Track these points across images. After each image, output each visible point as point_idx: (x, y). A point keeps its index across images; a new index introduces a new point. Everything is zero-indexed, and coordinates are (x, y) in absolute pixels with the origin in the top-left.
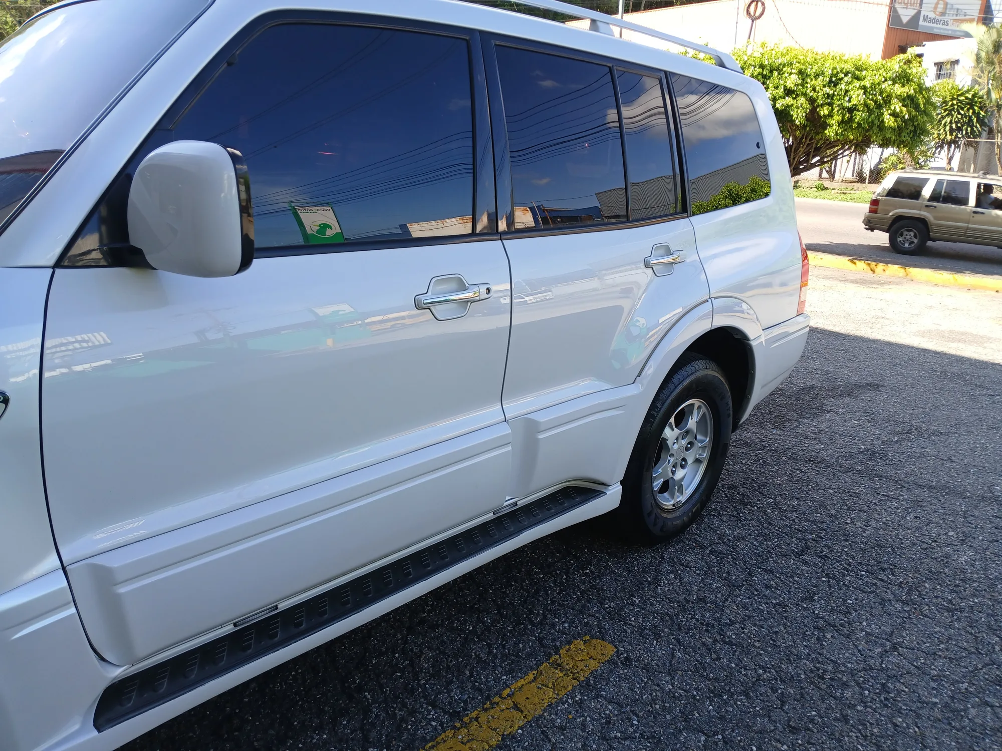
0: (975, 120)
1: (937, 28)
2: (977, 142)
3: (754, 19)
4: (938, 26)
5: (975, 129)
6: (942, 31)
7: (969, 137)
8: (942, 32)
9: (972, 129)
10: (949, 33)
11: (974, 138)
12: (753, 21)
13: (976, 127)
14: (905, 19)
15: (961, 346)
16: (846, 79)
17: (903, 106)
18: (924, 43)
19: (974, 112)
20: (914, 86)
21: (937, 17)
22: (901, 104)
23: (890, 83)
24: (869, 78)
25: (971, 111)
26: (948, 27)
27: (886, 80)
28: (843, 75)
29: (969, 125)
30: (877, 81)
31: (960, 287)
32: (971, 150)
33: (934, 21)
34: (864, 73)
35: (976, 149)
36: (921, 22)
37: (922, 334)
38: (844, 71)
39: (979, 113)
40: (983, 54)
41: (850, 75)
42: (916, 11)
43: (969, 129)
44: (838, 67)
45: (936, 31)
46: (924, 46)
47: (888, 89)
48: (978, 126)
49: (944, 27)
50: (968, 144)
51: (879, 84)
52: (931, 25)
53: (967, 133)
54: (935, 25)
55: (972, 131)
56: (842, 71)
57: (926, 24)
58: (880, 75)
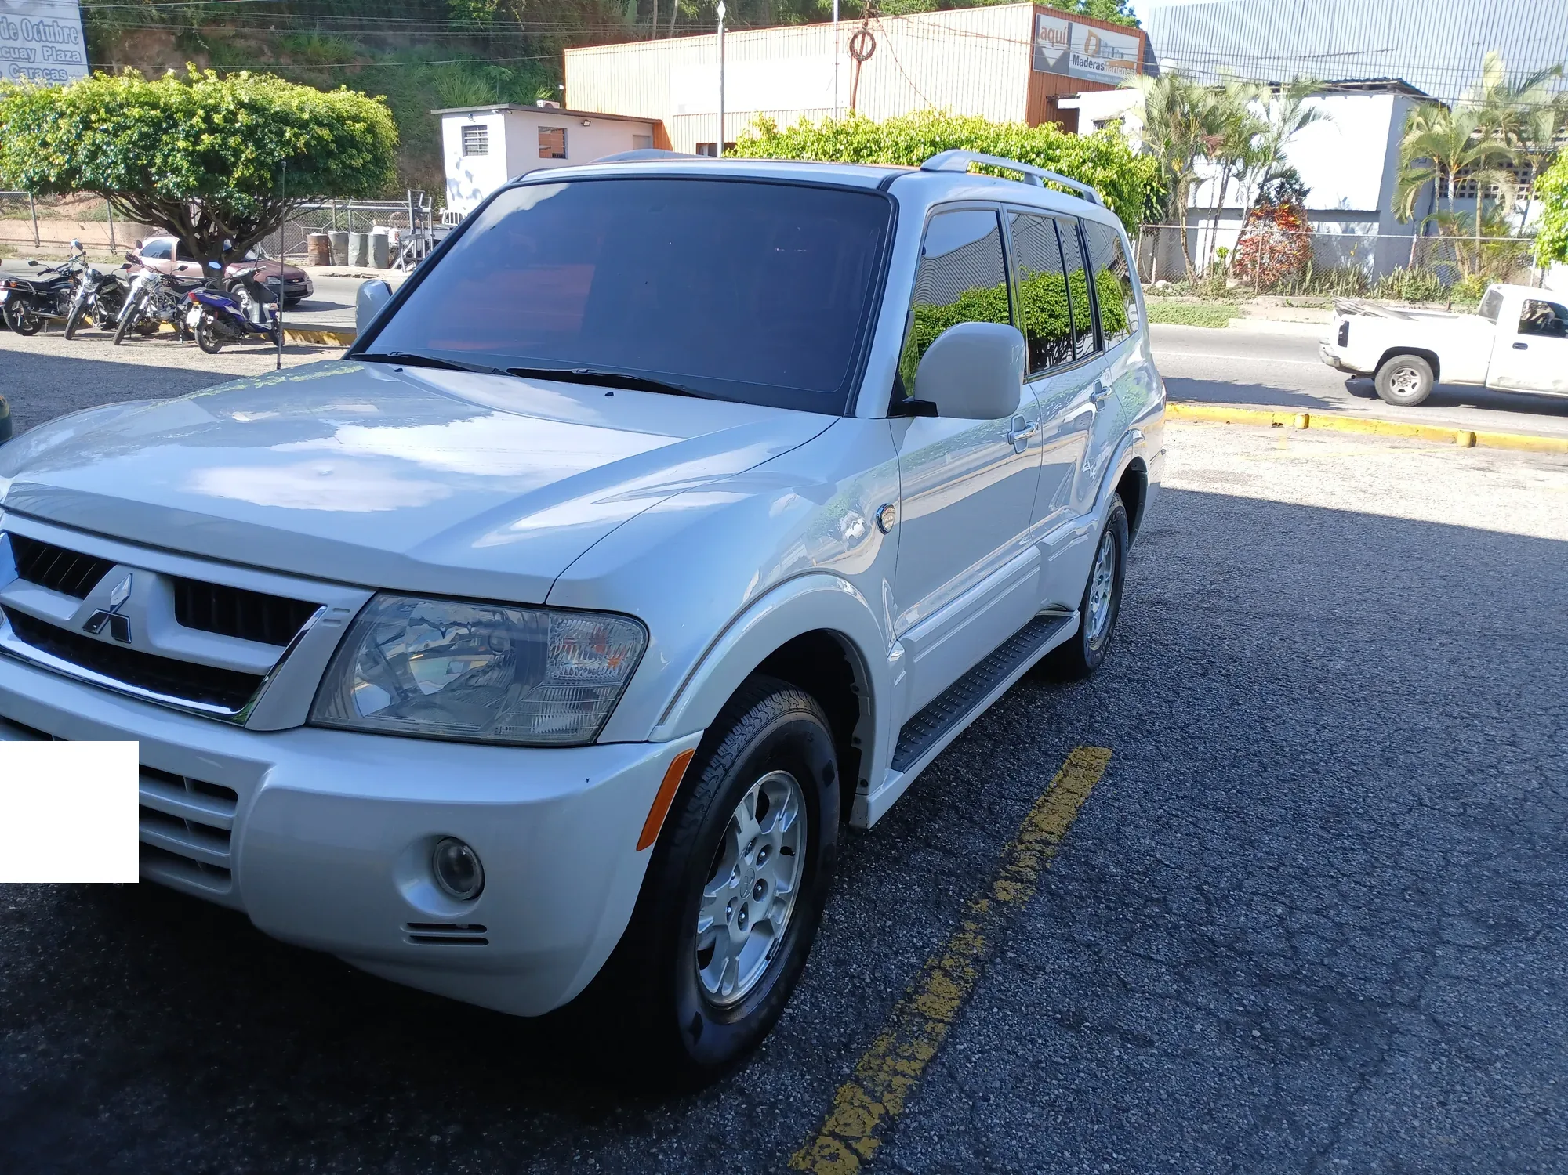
0: (1154, 200)
1: (1091, 73)
2: (1158, 228)
3: (860, 59)
4: (1092, 70)
5: (1155, 212)
6: (1097, 77)
7: (1149, 223)
8: (1099, 79)
9: (1151, 212)
10: (1106, 80)
11: (1154, 224)
12: (860, 63)
13: (1156, 209)
14: (1051, 62)
15: (1227, 485)
16: (1038, 160)
17: (1107, 194)
18: (1079, 94)
19: (1152, 189)
20: (1115, 168)
21: (1090, 59)
22: (1105, 193)
23: (1090, 165)
24: (1065, 159)
25: (1149, 188)
26: (1103, 72)
27: (1084, 162)
28: (1034, 156)
29: (1147, 207)
30: (1075, 163)
31: (1185, 420)
32: (1150, 238)
33: (1086, 63)
34: (1058, 152)
35: (1156, 239)
36: (1071, 65)
37: (1178, 476)
38: (1035, 150)
39: (1158, 191)
40: (1155, 113)
41: (1042, 155)
42: (1061, 52)
43: (1148, 212)
44: (1026, 145)
45: (1090, 78)
46: (1079, 97)
47: (1089, 173)
48: (1159, 208)
49: (1100, 71)
50: (1148, 232)
51: (1077, 167)
52: (1083, 68)
53: (1145, 217)
54: (1088, 69)
55: (1152, 215)
56: (1032, 148)
57: (1077, 67)
58: (1077, 155)
